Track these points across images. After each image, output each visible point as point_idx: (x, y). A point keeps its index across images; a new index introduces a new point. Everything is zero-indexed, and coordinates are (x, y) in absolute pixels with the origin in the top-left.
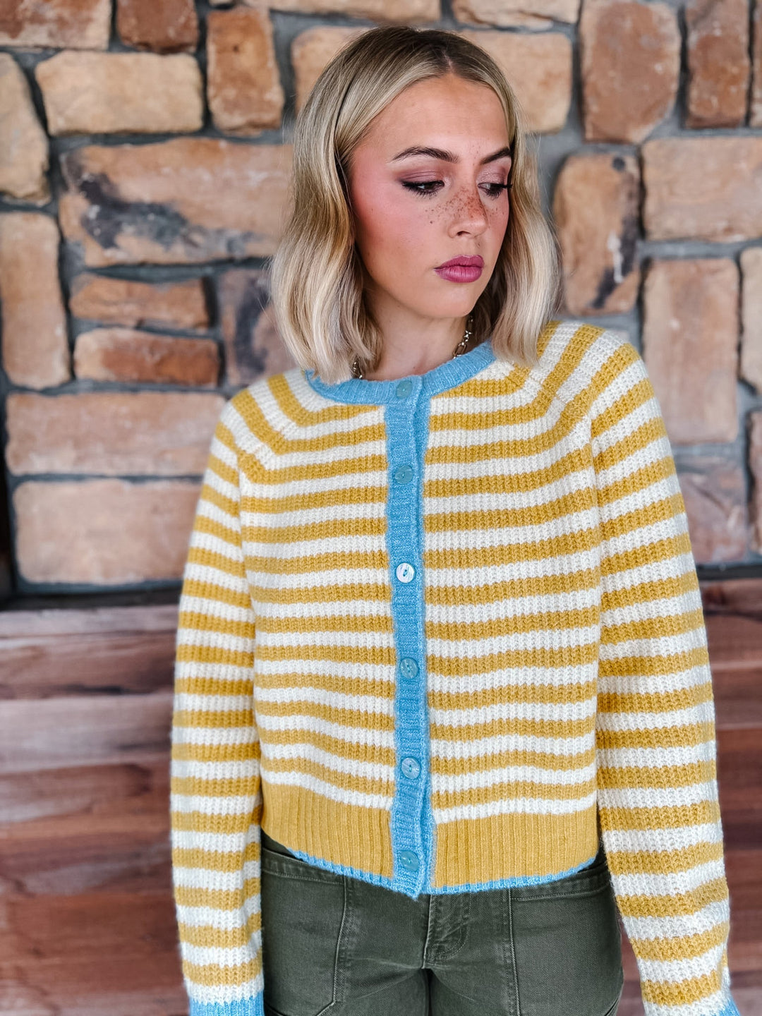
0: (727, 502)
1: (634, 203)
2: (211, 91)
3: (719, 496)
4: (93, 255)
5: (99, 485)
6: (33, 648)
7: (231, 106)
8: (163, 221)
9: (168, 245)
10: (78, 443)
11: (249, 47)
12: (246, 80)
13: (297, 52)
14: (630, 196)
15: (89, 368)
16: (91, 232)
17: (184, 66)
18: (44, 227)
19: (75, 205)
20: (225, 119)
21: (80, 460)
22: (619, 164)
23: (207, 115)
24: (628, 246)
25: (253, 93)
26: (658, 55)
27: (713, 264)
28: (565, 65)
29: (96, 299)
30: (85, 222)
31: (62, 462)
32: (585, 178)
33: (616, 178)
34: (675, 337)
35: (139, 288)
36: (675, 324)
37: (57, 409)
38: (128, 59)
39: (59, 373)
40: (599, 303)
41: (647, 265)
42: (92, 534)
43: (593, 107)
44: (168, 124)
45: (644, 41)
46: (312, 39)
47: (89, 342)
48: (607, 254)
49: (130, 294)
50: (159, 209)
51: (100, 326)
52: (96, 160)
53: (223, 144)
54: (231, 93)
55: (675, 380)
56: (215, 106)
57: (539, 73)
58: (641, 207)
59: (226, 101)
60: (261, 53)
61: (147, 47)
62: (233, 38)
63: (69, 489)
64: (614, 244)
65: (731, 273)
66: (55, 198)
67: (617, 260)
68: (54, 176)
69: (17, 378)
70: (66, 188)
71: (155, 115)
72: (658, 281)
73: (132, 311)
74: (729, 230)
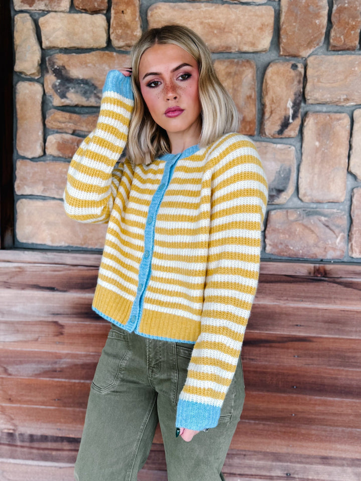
0: (337, 231)
1: (301, 85)
2: (111, 31)
3: (333, 228)
4: (57, 101)
5: (52, 202)
6: (19, 268)
7: (119, 37)
8: (87, 87)
9: (88, 98)
10: (44, 183)
11: (129, 11)
12: (127, 26)
13: (149, 14)
14: (299, 82)
15: (52, 150)
16: (56, 91)
17: (100, 19)
18: (37, 87)
19: (51, 79)
20: (116, 43)
21: (44, 190)
22: (294, 67)
23: (109, 41)
24: (296, 106)
25: (129, 32)
26: (317, 15)
27: (338, 116)
28: (271, 20)
29: (56, 120)
30: (54, 86)
31: (37, 191)
32: (278, 73)
33: (293, 73)
34: (317, 150)
35: (74, 116)
36: (317, 144)
37: (37, 167)
38: (77, 16)
39: (38, 152)
40: (281, 132)
41: (306, 115)
42: (48, 223)
43: (284, 40)
44: (92, 45)
45: (311, 9)
46: (156, 8)
47: (52, 139)
48: (286, 109)
49: (70, 118)
50: (85, 82)
51: (57, 132)
52: (61, 60)
53: (115, 54)
54: (119, 31)
55: (316, 170)
56: (112, 37)
57: (258, 24)
58: (304, 88)
59: (117, 35)
60: (133, 14)
61: (86, 11)
62: (122, 8)
63: (40, 203)
64: (290, 104)
65: (347, 121)
66: (43, 76)
67: (291, 112)
68: (43, 66)
69: (21, 153)
70: (48, 72)
71: (87, 40)
72: (310, 122)
73: (71, 126)
74: (347, 100)
